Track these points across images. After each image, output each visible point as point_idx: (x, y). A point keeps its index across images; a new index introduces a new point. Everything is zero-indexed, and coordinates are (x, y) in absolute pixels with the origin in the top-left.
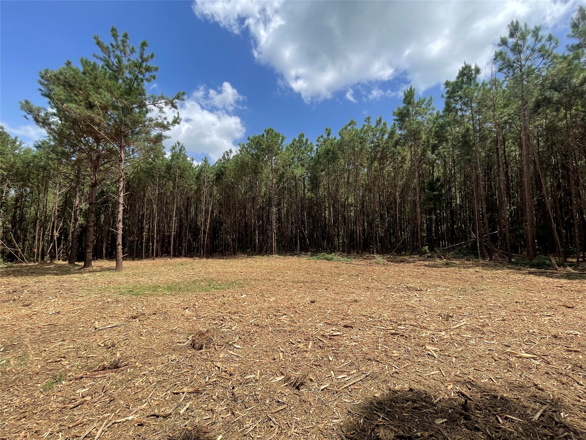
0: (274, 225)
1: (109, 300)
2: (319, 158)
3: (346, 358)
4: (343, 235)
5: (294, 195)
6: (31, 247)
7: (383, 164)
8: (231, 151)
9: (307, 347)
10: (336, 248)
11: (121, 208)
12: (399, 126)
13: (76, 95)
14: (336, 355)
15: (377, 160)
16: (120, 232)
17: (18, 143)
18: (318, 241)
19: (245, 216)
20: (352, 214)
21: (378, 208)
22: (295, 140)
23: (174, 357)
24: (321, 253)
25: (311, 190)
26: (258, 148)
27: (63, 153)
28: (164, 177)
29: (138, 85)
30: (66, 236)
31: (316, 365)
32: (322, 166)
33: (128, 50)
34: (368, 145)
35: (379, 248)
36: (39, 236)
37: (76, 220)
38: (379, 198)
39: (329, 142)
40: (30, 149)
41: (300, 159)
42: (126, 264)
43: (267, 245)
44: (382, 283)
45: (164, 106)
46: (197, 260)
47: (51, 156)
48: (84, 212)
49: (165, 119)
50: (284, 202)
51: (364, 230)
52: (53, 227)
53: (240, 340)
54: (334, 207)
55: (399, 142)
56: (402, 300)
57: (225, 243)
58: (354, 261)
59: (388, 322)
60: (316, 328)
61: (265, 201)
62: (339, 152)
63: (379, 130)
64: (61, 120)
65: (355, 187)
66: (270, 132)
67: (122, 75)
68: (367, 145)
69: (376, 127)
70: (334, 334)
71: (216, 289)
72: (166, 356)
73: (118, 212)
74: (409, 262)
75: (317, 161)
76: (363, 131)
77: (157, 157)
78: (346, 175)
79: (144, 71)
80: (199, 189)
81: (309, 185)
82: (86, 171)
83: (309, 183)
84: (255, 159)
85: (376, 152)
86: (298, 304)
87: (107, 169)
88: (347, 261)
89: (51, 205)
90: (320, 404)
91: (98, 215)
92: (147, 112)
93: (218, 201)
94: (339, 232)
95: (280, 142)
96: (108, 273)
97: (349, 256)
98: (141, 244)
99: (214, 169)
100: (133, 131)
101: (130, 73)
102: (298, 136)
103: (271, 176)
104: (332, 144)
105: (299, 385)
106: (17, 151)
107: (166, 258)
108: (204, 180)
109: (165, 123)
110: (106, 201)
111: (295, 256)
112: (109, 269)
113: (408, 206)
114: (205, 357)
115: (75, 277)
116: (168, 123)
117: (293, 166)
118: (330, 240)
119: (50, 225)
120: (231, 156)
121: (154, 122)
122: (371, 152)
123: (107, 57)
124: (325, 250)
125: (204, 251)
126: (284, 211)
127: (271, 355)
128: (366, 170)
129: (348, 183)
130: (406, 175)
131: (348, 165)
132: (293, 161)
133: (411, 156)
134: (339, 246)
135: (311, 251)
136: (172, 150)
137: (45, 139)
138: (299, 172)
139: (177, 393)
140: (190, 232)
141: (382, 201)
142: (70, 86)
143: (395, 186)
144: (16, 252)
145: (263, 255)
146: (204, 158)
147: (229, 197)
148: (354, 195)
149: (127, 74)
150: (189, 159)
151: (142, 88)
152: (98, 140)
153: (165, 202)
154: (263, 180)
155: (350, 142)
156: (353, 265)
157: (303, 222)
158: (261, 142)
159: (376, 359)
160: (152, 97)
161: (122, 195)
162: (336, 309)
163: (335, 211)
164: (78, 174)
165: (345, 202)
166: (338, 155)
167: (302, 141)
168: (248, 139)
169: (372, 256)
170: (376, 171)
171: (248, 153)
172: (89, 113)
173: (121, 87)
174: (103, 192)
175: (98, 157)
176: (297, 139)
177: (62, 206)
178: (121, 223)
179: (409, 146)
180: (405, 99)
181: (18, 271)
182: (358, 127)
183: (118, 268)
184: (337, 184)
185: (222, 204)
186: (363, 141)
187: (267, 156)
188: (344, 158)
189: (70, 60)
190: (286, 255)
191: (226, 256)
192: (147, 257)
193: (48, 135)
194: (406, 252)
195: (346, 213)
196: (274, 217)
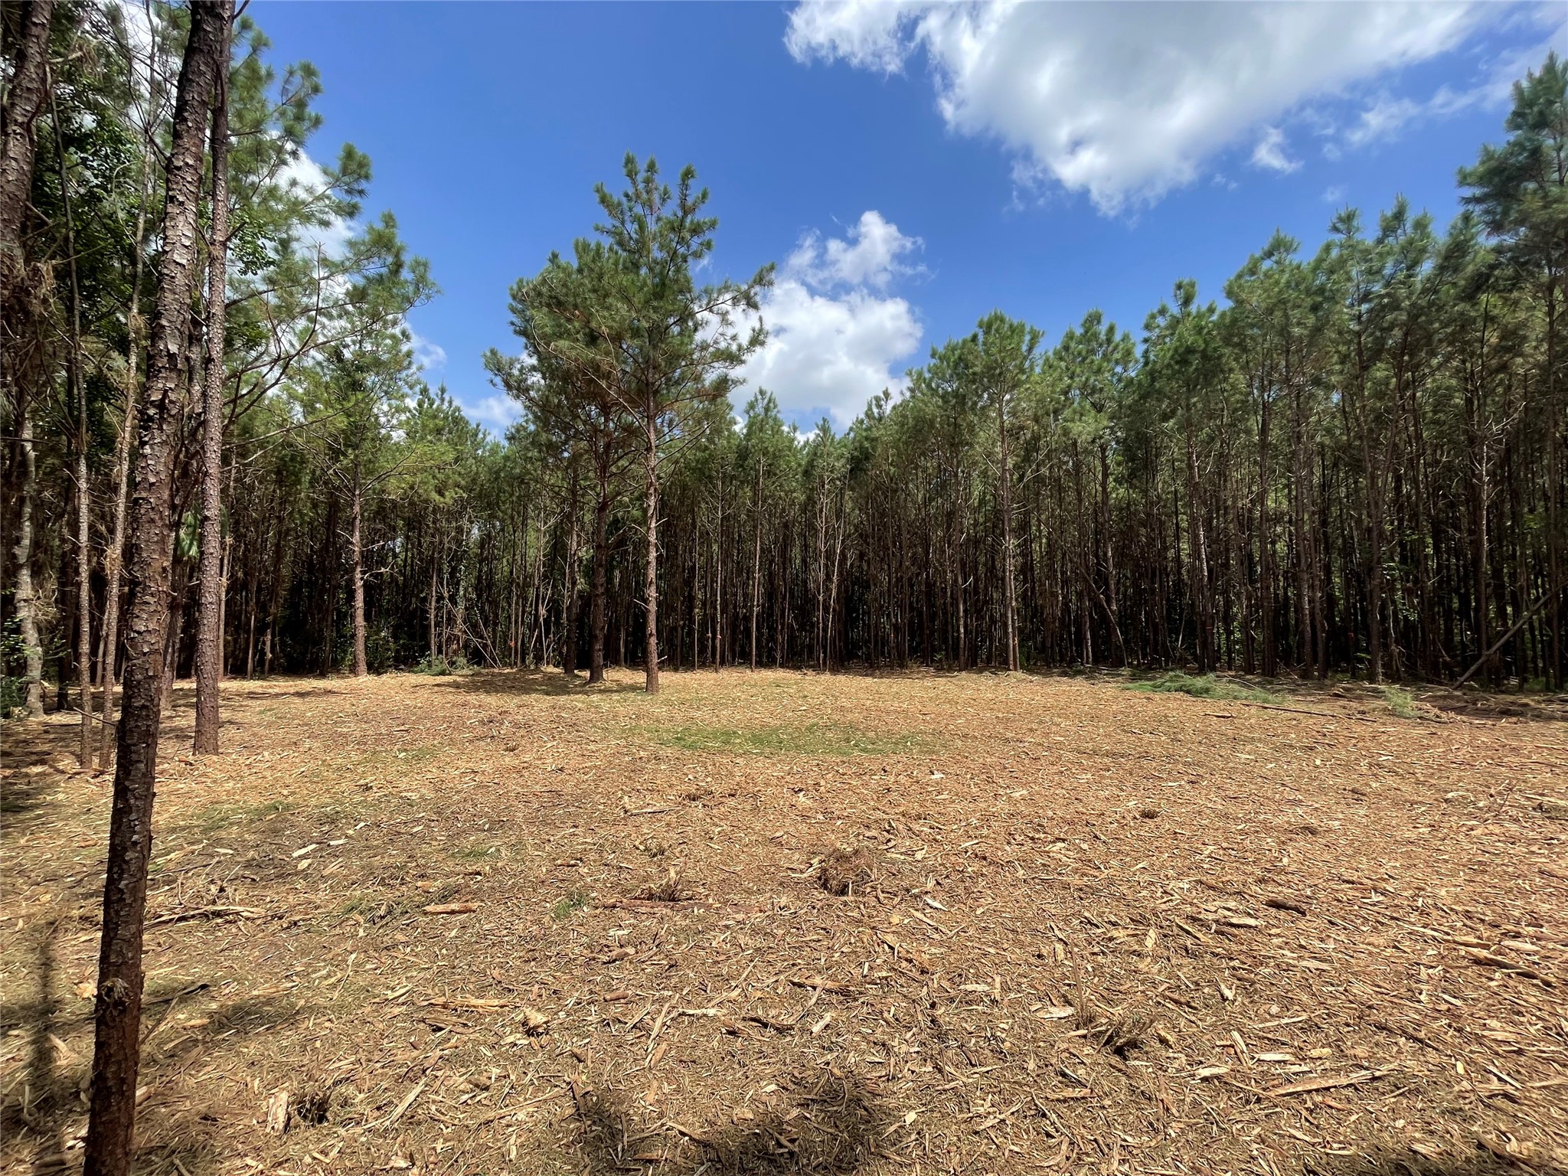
0: (1012, 588)
1: (642, 754)
2: (1153, 380)
3: (1287, 1003)
4: (1245, 618)
5: (1071, 496)
6: (505, 637)
7: (1415, 368)
8: (887, 394)
9: (1141, 943)
10: (1219, 659)
11: (653, 555)
12: (1488, 218)
13: (569, 320)
14: (1247, 987)
15: (1385, 355)
16: (653, 607)
17: (481, 436)
18: (1156, 634)
19: (927, 564)
20: (1281, 547)
21: (1392, 524)
22: (1070, 336)
23: (784, 901)
24: (1167, 670)
25: (1129, 479)
26: (959, 377)
27: (550, 446)
28: (733, 478)
29: (678, 270)
30: (558, 617)
31: (1176, 1002)
32: (1166, 402)
33: (656, 197)
34: (1345, 313)
35: (1397, 663)
36: (517, 615)
37: (574, 583)
38: (1398, 489)
39: (1189, 323)
40: (498, 445)
41: (1088, 390)
42: (665, 678)
43: (991, 644)
44: (1418, 782)
45: (729, 308)
46: (811, 676)
47: (530, 455)
48: (586, 566)
49: (734, 338)
50: (1039, 520)
51: (1331, 600)
52: (538, 596)
53: (938, 888)
54: (1209, 528)
55: (1488, 276)
56: (1520, 849)
57: (876, 635)
58: (1291, 701)
59: (1454, 917)
60: (1165, 892)
61: (981, 520)
62: (1227, 351)
63: (1396, 249)
64: (544, 378)
65: (1290, 459)
66: (994, 327)
67: (647, 256)
68: (1341, 312)
69: (1380, 241)
70: (1234, 921)
71: (864, 750)
72: (768, 895)
73: (648, 563)
74: (1539, 716)
75: (1148, 389)
76: (1325, 265)
77: (717, 431)
78: (1254, 423)
79: (688, 236)
80: (811, 501)
81: (1119, 464)
82: (586, 479)
83: (1120, 458)
84: (954, 407)
85: (1382, 330)
86: (1099, 816)
87: (623, 471)
88: (1265, 701)
89: (532, 552)
90: (1199, 1117)
91: (609, 571)
92: (696, 330)
93: (856, 527)
94: (1228, 604)
95: (1024, 348)
96: (632, 695)
97: (1271, 683)
98: (690, 633)
99: (845, 446)
100: (669, 379)
101: (661, 248)
102: (1082, 321)
103: (998, 449)
104: (1199, 330)
105: (1126, 1044)
106: (480, 452)
107: (741, 669)
108: (821, 477)
109: (734, 347)
110: (622, 542)
111: (1079, 679)
112: (633, 688)
113: (1532, 511)
114: (855, 914)
115: (578, 700)
116: (740, 348)
117: (1067, 413)
118: (1196, 629)
119: (531, 593)
120: (888, 409)
121: (711, 349)
122: (1359, 334)
123: (618, 224)
124: (1181, 663)
125: (825, 653)
126: (1038, 548)
127: (1030, 945)
128: (1336, 397)
129: (1263, 448)
130: (1525, 397)
131: (1262, 389)
132: (1067, 399)
133: (1551, 323)
134: (1229, 652)
135: (1130, 665)
136: (748, 412)
137: (521, 420)
138: (1085, 428)
139: (800, 985)
140: (792, 608)
141: (1409, 497)
142: (560, 304)
143: (1472, 441)
144: (485, 646)
145: (980, 671)
146: (821, 423)
147: (883, 515)
148: (1288, 486)
149: (657, 253)
150: (785, 429)
151: (685, 276)
152: (605, 410)
153: (736, 536)
154: (975, 463)
155: (1270, 311)
156: (1289, 714)
157: (1102, 578)
158: (970, 357)
159: (1410, 1031)
160: (706, 291)
161: (653, 525)
162: (1235, 846)
163: (1211, 541)
164: (574, 486)
165: (1250, 511)
166: (1224, 360)
167: (1096, 335)
168: (933, 356)
169: (1367, 689)
170: (1379, 395)
171: (934, 392)
172: (591, 354)
173: (645, 284)
174: (616, 521)
175: (608, 446)
176: (1079, 331)
177: (550, 554)
178: (653, 588)
179: (1542, 285)
180: (1517, 114)
181: (490, 683)
182: (1304, 257)
183: (650, 686)
184: (1221, 455)
185: (867, 536)
186: (1322, 300)
187: (986, 396)
188: (1245, 368)
189: (557, 251)
190: (1048, 674)
191: (878, 668)
192: (703, 665)
193: (524, 412)
194: (1524, 680)
195: (1256, 545)
196: (1011, 565)
